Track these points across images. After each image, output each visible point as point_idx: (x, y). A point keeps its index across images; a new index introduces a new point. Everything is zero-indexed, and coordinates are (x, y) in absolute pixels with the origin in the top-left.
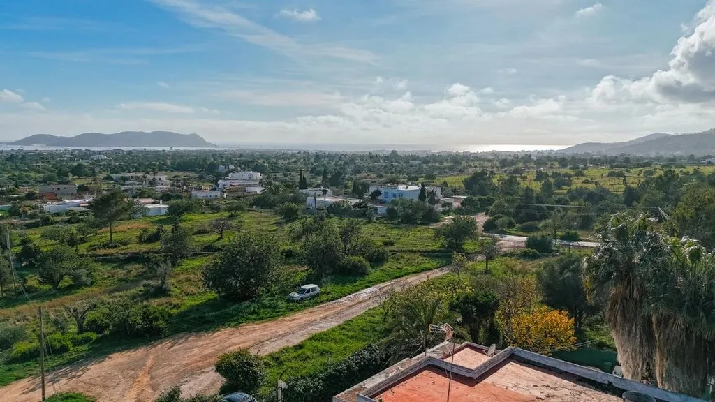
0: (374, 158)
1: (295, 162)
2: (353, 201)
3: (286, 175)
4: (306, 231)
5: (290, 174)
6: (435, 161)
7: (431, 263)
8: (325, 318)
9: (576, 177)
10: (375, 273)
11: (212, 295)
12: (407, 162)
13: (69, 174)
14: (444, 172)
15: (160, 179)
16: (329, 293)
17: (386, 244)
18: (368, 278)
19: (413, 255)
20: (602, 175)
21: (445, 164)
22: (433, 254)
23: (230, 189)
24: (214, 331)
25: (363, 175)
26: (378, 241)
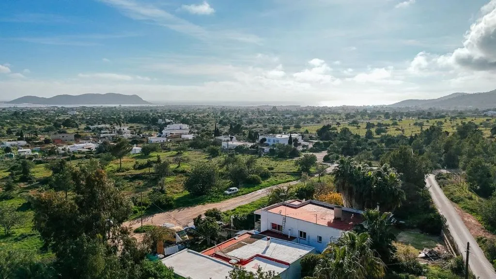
0: (261, 112)
1: (208, 116)
2: (250, 145)
3: (204, 126)
4: (227, 162)
5: (206, 125)
6: (302, 114)
7: (292, 178)
8: (242, 201)
9: (393, 126)
10: (264, 183)
11: (187, 193)
12: (283, 116)
13: (62, 126)
14: (308, 123)
15: (123, 129)
16: (243, 191)
17: (270, 169)
18: (260, 185)
19: (283, 174)
20: (410, 125)
21: (309, 117)
22: (293, 174)
23: (171, 136)
24: (194, 207)
25: (255, 125)
26: (266, 168)
